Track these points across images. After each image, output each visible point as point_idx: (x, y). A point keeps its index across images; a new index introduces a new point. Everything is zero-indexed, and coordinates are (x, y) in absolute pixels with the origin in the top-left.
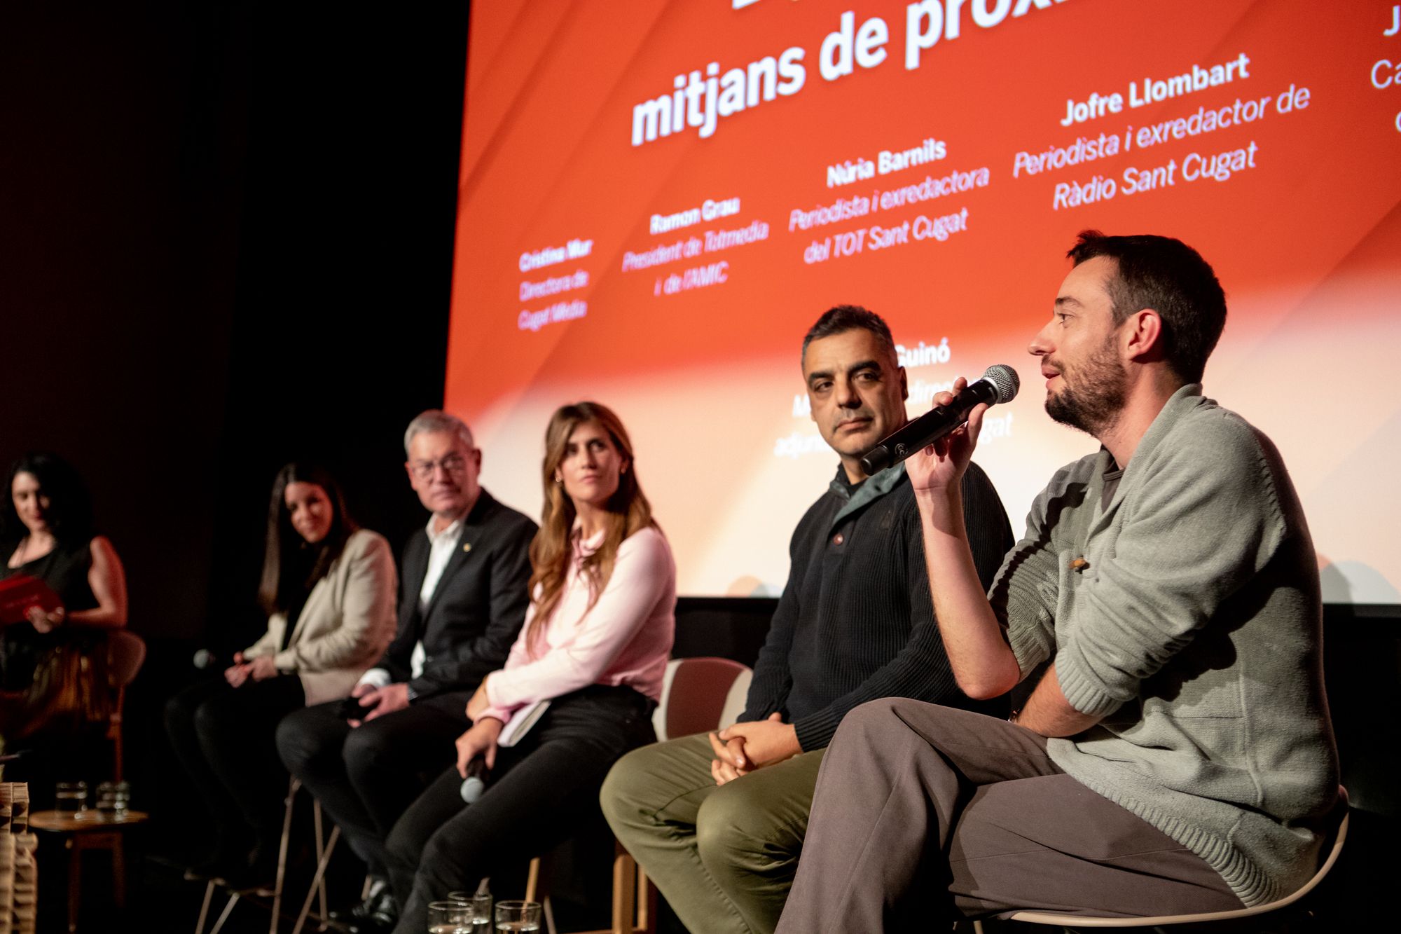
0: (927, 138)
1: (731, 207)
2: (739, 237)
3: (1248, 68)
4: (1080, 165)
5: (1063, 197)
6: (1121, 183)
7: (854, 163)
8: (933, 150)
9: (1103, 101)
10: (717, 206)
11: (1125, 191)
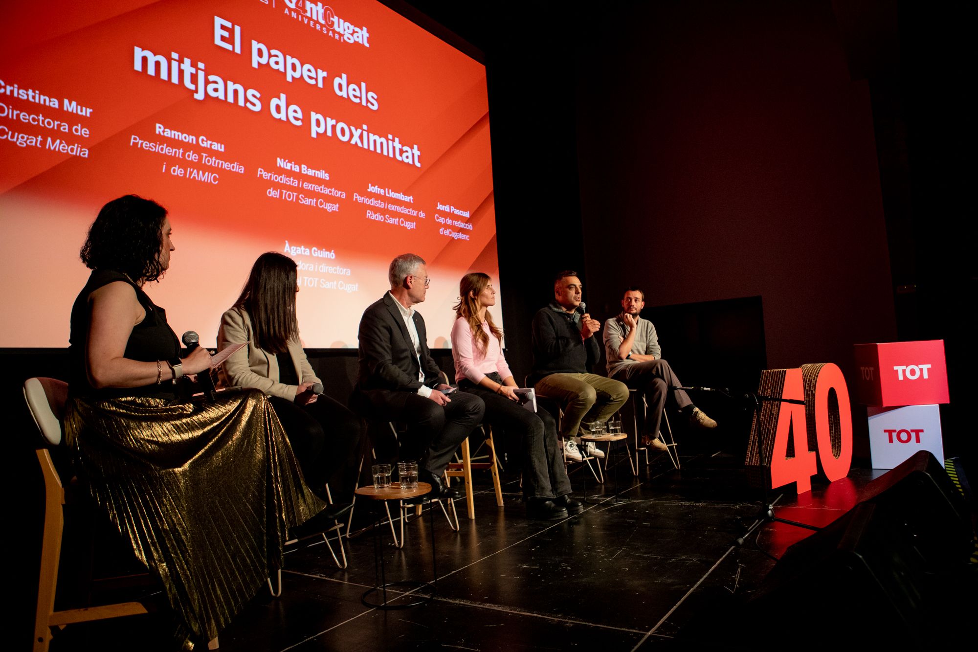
0: (323, 170)
1: (217, 147)
2: (226, 166)
3: (413, 200)
4: (373, 206)
5: (369, 215)
6: (385, 219)
7: (290, 162)
8: (323, 175)
9: (379, 189)
10: (209, 142)
11: (386, 221)
